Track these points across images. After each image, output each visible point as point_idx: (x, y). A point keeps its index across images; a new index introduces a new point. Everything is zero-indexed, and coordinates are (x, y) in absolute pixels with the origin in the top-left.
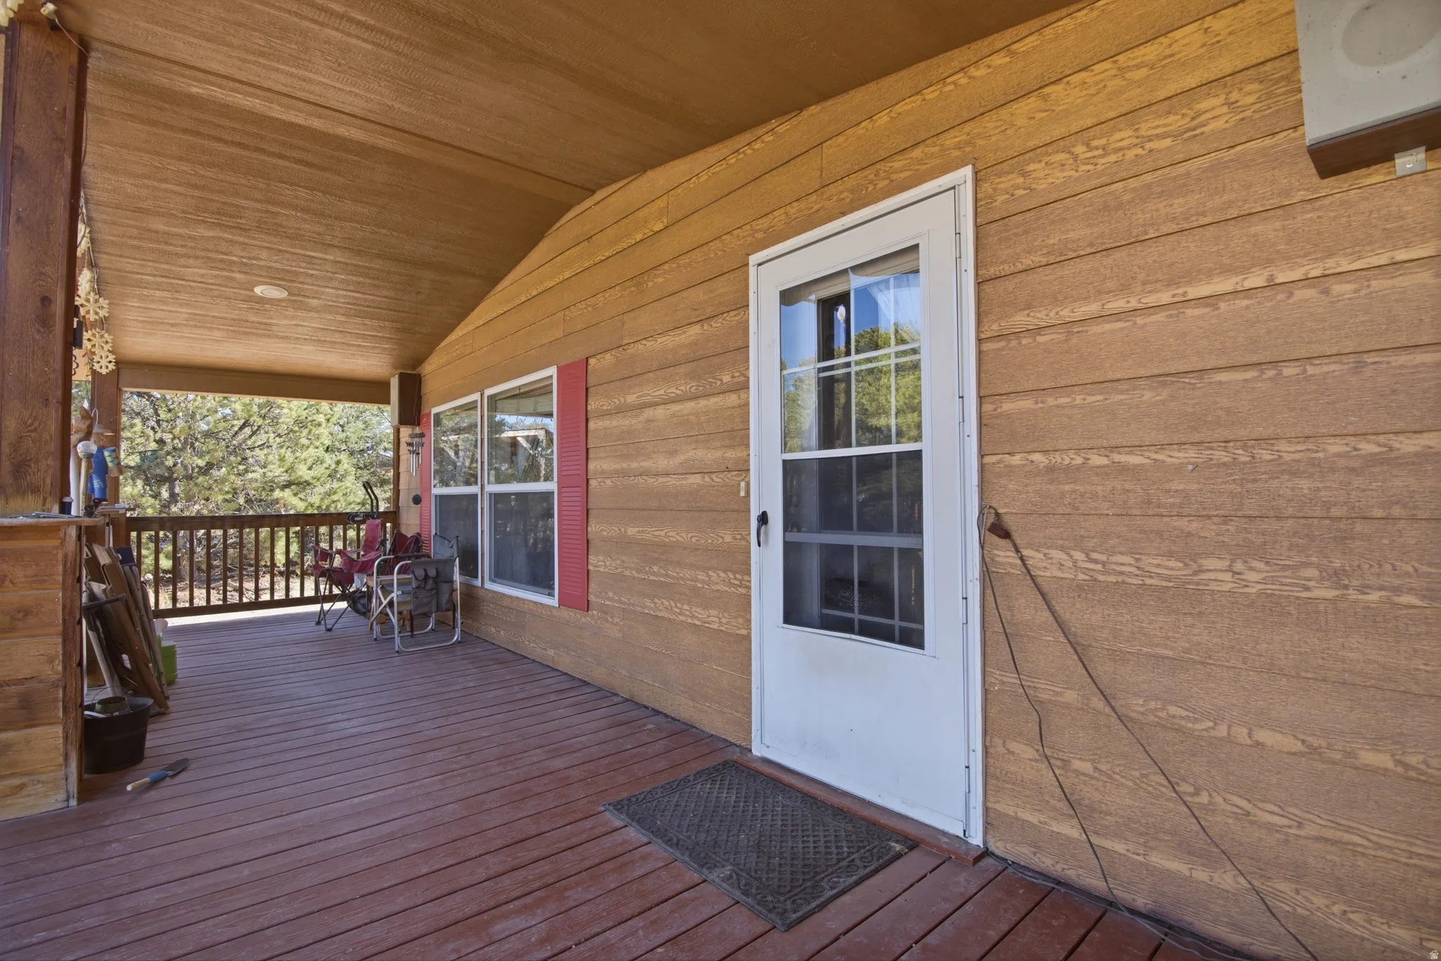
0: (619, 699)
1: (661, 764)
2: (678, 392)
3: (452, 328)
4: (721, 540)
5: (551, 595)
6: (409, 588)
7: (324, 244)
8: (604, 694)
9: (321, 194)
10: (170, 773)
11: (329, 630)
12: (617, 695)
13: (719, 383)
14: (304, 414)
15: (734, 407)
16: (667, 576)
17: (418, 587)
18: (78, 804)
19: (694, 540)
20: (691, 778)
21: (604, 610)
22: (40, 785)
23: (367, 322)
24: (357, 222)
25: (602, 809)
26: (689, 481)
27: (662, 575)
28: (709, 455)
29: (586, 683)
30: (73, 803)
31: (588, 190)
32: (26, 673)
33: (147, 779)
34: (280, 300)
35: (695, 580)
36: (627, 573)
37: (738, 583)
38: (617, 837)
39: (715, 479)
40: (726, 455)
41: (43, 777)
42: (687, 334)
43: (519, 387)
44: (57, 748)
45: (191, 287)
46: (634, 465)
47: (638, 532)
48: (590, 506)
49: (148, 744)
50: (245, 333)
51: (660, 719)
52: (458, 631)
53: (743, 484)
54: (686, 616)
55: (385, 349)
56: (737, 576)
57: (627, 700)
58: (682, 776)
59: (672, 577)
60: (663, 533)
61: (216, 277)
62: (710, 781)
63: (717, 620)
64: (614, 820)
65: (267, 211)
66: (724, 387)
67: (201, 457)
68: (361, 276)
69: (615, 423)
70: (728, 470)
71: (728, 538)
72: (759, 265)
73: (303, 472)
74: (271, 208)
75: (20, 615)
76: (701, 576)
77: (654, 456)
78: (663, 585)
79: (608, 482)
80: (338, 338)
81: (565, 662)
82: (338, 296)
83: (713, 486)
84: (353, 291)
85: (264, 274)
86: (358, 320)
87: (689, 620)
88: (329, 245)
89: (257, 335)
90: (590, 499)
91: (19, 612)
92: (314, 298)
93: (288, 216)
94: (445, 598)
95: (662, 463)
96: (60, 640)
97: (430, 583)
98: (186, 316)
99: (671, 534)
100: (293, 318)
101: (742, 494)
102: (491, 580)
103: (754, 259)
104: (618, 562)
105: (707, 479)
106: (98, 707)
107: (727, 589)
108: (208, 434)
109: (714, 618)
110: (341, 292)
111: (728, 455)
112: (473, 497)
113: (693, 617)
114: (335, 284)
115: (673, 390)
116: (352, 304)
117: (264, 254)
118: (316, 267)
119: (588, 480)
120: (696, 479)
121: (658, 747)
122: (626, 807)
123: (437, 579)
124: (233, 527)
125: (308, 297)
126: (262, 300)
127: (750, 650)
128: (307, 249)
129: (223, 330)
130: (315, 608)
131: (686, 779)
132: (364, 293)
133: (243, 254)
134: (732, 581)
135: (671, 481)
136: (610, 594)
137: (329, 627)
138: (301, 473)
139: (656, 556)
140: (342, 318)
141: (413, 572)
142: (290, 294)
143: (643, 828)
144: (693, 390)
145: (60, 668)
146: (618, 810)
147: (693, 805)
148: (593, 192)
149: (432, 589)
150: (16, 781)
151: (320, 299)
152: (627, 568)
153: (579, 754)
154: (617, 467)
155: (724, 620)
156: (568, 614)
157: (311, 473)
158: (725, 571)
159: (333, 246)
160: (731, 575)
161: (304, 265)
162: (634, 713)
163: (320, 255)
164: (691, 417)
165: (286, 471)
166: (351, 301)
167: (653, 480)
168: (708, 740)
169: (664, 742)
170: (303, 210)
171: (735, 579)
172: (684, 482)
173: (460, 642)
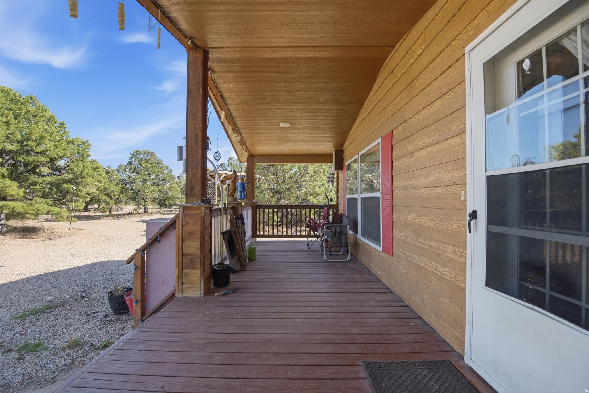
0: (404, 304)
1: (406, 349)
2: (430, 141)
3: (350, 128)
4: (451, 227)
5: (380, 245)
6: (329, 236)
7: (295, 103)
8: (397, 299)
9: (287, 83)
10: (231, 292)
11: (309, 248)
12: (403, 301)
13: (450, 131)
14: (316, 169)
15: (458, 145)
16: (424, 244)
17: (332, 236)
18: (204, 296)
19: (437, 225)
20: (417, 364)
21: (399, 257)
22: (195, 288)
23: (319, 131)
24: (303, 91)
25: (360, 363)
26: (435, 191)
27: (422, 243)
28: (445, 176)
29: (392, 292)
30: (202, 296)
31: (391, 47)
32: (192, 252)
33: (222, 293)
34: (289, 127)
35: (438, 249)
36: (407, 240)
37: (460, 254)
38: (357, 383)
39: (449, 190)
40: (453, 175)
41: (195, 286)
42: (434, 106)
43: (369, 150)
44: (199, 277)
45: (262, 127)
46: (411, 183)
47: (412, 219)
48: (394, 204)
49: (230, 280)
50: (283, 141)
51: (419, 321)
52: (349, 255)
53: (463, 193)
54: (433, 268)
55: (328, 141)
56: (460, 250)
57: (407, 306)
58: (412, 361)
59: (427, 245)
60: (423, 220)
61: (267, 122)
62: (428, 370)
63: (448, 274)
64: (363, 373)
65: (274, 95)
66: (453, 134)
67: (287, 185)
68: (311, 113)
69: (403, 162)
70: (455, 184)
71: (455, 226)
72: (470, 51)
73: (317, 190)
74: (274, 93)
75: (191, 234)
76: (441, 247)
77: (419, 177)
78: (423, 249)
79: (400, 192)
80: (311, 139)
81: (385, 280)
82: (306, 122)
83: (447, 194)
84: (311, 120)
85: (280, 119)
86: (315, 131)
87: (435, 271)
88: (296, 103)
89: (286, 141)
90: (394, 201)
91: (190, 233)
92: (298, 125)
93: (280, 95)
94: (343, 241)
95: (423, 181)
96: (200, 243)
97: (337, 234)
98: (264, 138)
99: (427, 221)
100: (295, 133)
101: (462, 199)
102: (362, 236)
103: (467, 49)
104: (404, 233)
105: (444, 190)
106: (217, 266)
107: (454, 257)
108: (291, 178)
109: (446, 272)
110: (306, 121)
111: (455, 175)
112: (356, 199)
113: (437, 270)
114: (303, 118)
115: (428, 140)
116: (312, 125)
117: (278, 111)
118: (295, 112)
119: (392, 191)
120: (439, 190)
121: (410, 338)
122: (371, 368)
123: (340, 233)
124: (285, 209)
125: (297, 125)
126: (283, 128)
127: (465, 296)
128: (290, 106)
129: (276, 141)
130: (306, 239)
131: (413, 364)
132: (314, 120)
133: (272, 113)
134: (457, 252)
135: (427, 191)
136: (401, 249)
137: (309, 247)
138: (316, 190)
139: (420, 232)
140: (309, 131)
141: (331, 230)
142: (291, 125)
143: (373, 384)
144: (437, 138)
145: (200, 252)
146: (366, 367)
147: (409, 382)
148: (394, 47)
149: (338, 237)
150: (189, 285)
151: (300, 125)
152: (407, 237)
153: (367, 328)
154: (403, 184)
155: (452, 275)
156: (386, 256)
157: (320, 190)
158: (453, 246)
159: (298, 103)
160: (457, 249)
161: (291, 113)
162: (408, 314)
163: (295, 108)
164: (436, 154)
165: (312, 190)
166: (310, 124)
167: (419, 191)
168: (442, 343)
169: (414, 336)
170: (284, 91)
171: (459, 251)
172: (432, 192)
173: (350, 261)
